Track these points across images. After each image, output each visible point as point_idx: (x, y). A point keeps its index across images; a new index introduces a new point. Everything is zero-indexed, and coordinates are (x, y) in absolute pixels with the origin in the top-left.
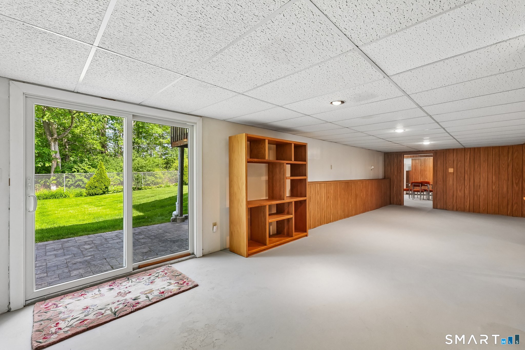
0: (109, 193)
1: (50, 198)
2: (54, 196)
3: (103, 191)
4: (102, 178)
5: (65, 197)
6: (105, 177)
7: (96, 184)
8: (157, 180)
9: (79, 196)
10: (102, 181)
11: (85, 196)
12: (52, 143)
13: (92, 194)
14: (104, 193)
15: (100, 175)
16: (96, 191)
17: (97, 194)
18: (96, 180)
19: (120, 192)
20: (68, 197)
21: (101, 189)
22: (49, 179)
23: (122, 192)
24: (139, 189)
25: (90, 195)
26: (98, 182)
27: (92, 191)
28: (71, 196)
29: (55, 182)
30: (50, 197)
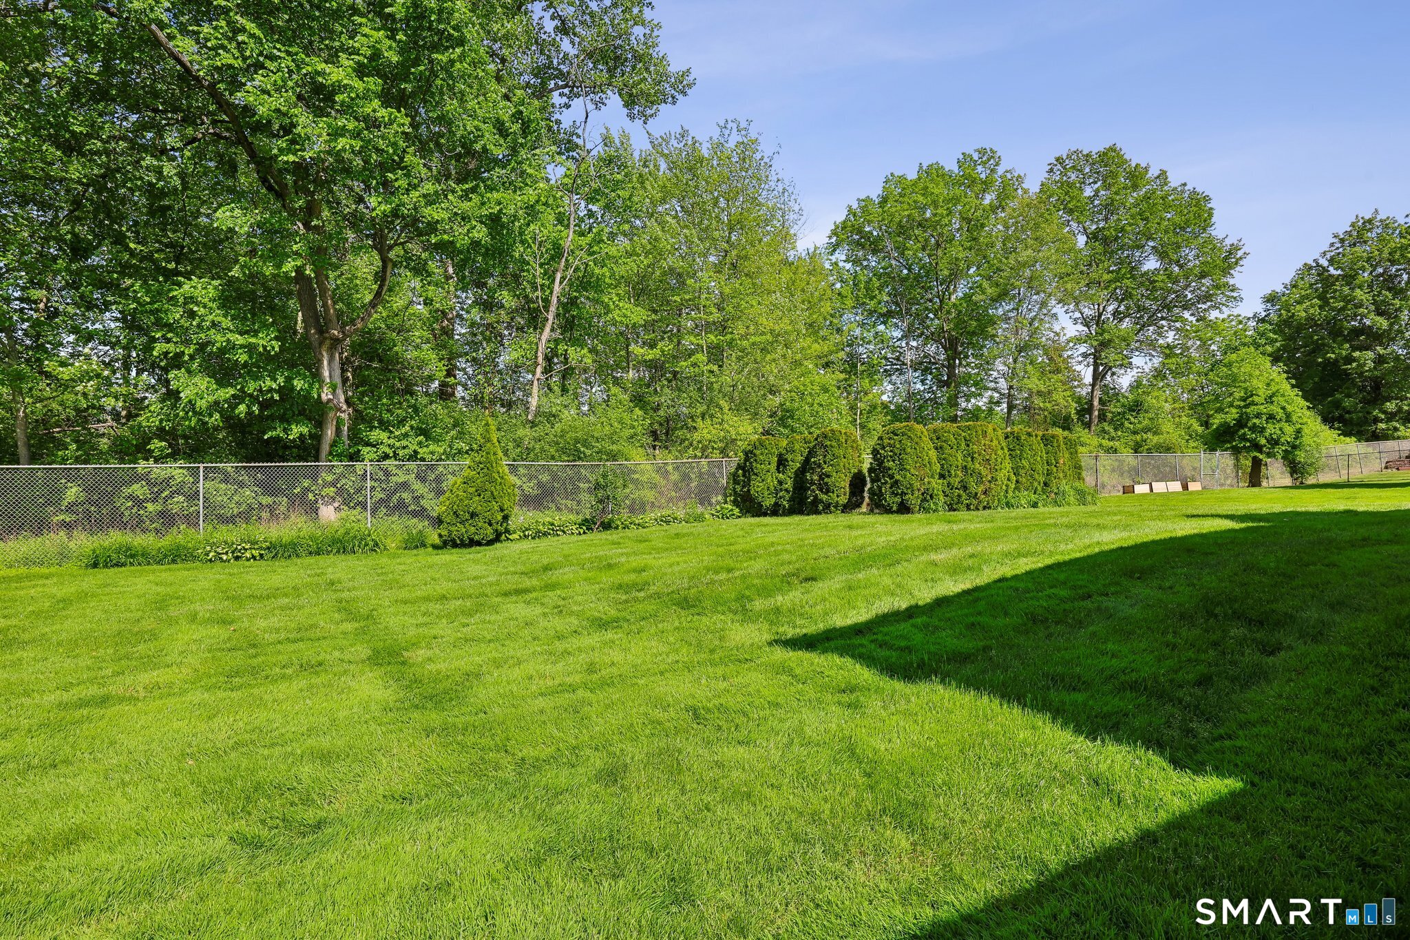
0: (510, 537)
1: (329, 553)
2: (342, 545)
3: (497, 530)
4: (492, 481)
5: (375, 551)
6: (502, 478)
7: (476, 504)
8: (642, 493)
9: (416, 547)
10: (492, 493)
11: (435, 547)
12: (325, 354)
13: (458, 542)
14: (497, 539)
15: (485, 470)
16: (473, 529)
17: (479, 544)
18: (474, 489)
19: (545, 534)
20: (382, 547)
21: (490, 524)
22: (314, 478)
23: (549, 534)
24: (607, 526)
25: (455, 545)
26: (480, 495)
27: (460, 530)
28: (392, 545)
29: (331, 491)
30: (329, 549)
